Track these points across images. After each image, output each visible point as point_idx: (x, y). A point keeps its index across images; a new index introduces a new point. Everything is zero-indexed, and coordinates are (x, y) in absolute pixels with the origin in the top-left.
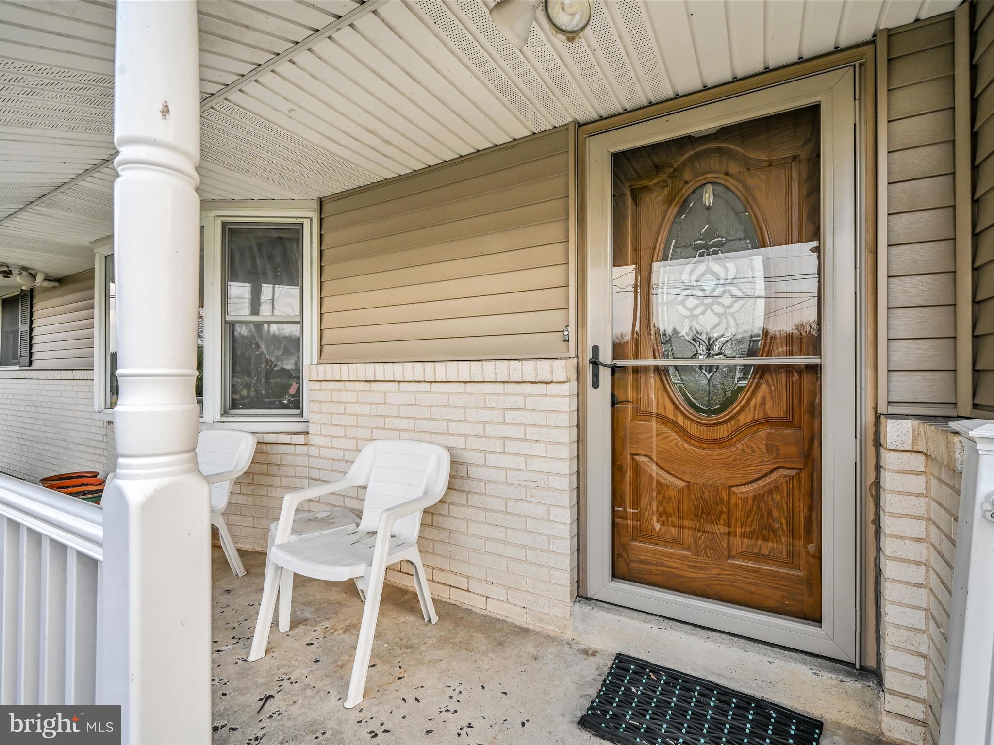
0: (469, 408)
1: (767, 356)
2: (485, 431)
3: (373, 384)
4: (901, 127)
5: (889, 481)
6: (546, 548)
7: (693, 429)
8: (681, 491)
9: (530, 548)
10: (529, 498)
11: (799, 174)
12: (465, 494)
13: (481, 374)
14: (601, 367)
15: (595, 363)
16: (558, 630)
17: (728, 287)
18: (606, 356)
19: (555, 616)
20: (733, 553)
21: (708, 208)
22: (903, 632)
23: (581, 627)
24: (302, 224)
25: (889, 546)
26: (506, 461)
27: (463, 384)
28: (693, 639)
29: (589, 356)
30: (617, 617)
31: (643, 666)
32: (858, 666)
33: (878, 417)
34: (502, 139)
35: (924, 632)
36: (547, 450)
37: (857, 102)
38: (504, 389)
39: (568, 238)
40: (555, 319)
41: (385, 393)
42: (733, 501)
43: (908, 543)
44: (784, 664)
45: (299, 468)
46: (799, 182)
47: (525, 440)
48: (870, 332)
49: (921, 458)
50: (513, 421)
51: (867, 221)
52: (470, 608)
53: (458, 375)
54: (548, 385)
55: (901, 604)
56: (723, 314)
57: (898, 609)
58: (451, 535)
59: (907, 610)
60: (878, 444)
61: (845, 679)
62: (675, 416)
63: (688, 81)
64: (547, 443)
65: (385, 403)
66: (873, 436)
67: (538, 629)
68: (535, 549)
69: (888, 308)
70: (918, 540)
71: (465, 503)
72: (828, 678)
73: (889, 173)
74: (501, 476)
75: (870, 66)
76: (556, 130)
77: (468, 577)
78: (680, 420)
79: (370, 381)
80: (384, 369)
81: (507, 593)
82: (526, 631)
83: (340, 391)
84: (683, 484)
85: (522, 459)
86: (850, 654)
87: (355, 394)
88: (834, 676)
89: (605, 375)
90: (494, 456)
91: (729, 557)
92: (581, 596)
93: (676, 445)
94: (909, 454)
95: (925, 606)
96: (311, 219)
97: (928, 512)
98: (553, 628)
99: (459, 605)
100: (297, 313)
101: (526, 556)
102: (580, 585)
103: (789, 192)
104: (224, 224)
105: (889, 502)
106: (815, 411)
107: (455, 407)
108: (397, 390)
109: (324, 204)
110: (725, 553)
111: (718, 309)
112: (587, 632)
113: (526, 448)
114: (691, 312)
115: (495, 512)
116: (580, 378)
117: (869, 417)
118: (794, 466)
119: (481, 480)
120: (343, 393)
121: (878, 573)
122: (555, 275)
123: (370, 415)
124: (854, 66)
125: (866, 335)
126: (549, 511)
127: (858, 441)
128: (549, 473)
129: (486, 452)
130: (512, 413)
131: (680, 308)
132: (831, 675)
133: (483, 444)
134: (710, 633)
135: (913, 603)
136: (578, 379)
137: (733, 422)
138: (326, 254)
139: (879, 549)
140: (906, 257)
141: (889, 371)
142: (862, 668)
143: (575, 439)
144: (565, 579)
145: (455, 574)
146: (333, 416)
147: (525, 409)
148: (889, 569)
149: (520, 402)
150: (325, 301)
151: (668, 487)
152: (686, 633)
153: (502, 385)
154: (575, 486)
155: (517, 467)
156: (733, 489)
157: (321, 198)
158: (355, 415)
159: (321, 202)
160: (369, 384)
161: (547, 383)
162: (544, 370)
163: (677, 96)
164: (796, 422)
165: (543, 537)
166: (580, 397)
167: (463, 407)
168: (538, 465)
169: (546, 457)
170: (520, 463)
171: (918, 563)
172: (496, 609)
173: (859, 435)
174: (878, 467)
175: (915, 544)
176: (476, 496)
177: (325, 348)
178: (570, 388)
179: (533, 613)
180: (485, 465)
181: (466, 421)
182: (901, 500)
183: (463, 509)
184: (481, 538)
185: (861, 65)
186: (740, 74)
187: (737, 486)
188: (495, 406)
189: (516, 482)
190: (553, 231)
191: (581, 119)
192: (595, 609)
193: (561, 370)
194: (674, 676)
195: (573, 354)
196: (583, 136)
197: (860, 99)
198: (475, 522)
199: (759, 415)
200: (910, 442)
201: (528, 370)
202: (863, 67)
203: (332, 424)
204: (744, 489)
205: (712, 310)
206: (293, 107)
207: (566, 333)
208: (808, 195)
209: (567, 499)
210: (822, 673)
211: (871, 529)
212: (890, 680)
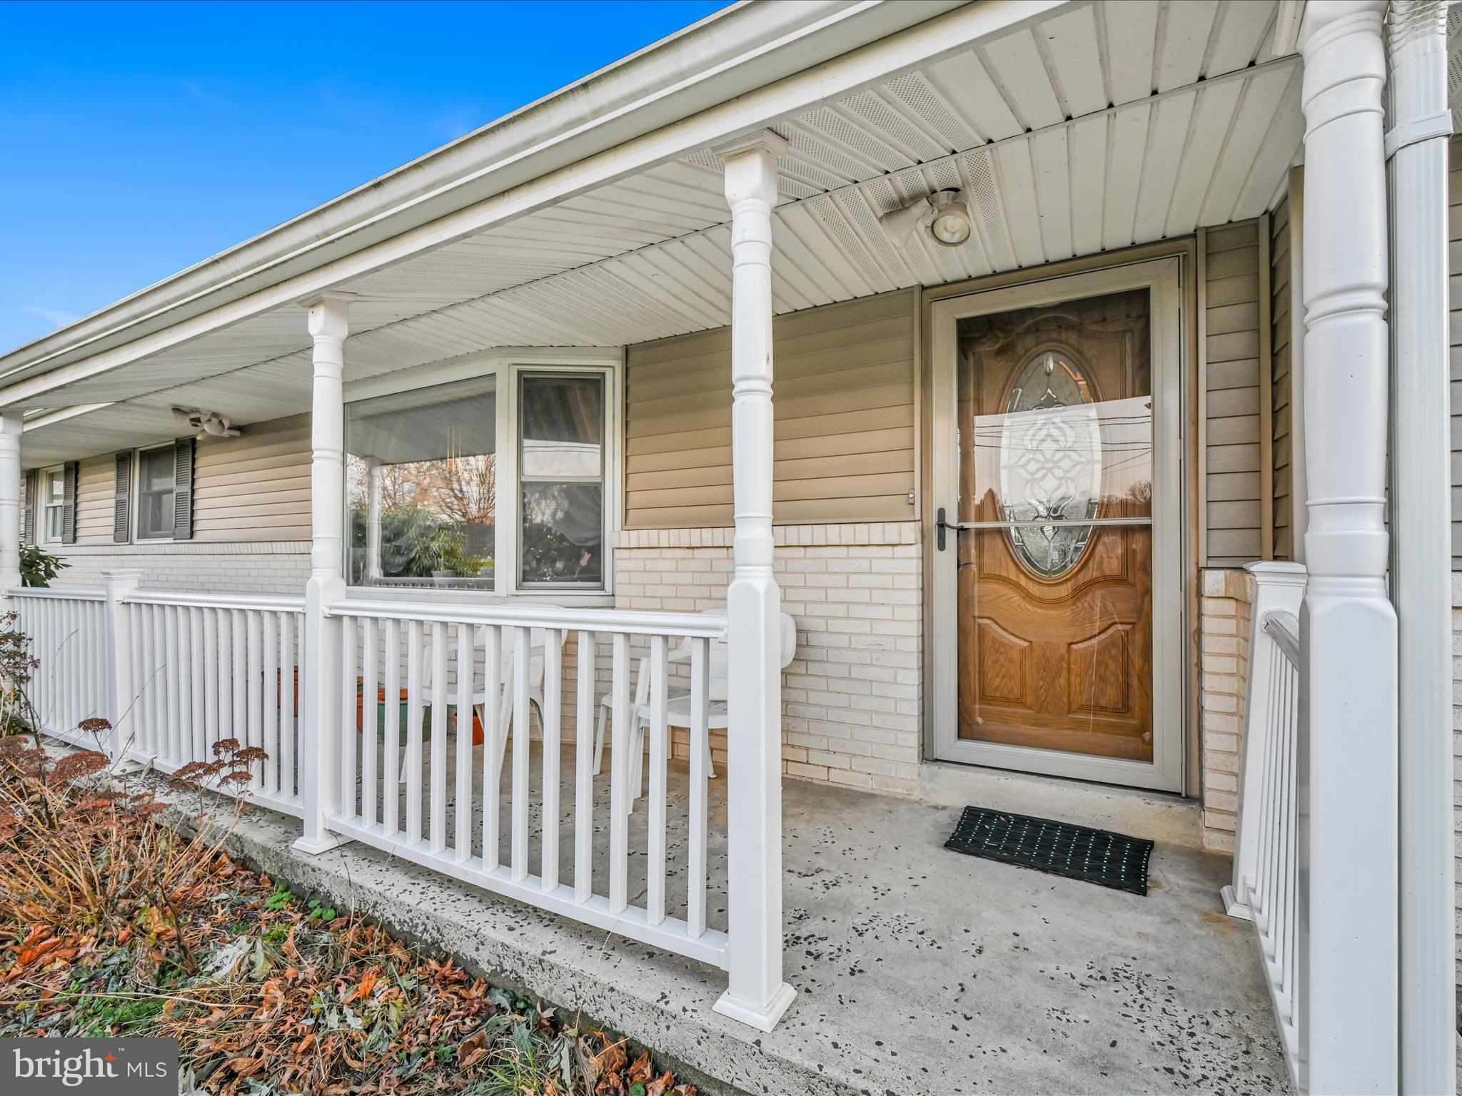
0: (809, 573)
1: (1104, 517)
2: (826, 597)
3: (696, 551)
4: (1218, 313)
5: (1209, 625)
6: (893, 711)
7: (1035, 590)
8: (1023, 651)
9: (876, 712)
10: (875, 662)
11: (1132, 347)
12: (805, 663)
13: (824, 537)
14: (947, 529)
15: (942, 526)
16: (906, 792)
17: (1067, 452)
18: (952, 519)
19: (902, 779)
20: (1074, 707)
21: (1048, 374)
22: (1219, 756)
23: (928, 787)
24: (603, 374)
25: (1208, 682)
26: (846, 626)
27: (803, 549)
28: (1039, 785)
29: (935, 520)
30: (965, 773)
31: (991, 814)
32: (1184, 795)
33: (1199, 571)
34: (842, 296)
35: (1236, 754)
36: (893, 612)
37: (1181, 289)
38: (848, 553)
39: (913, 400)
40: (899, 482)
41: (711, 561)
42: (1073, 659)
43: (1223, 677)
44: (1120, 797)
45: (603, 646)
46: (1132, 354)
47: (871, 603)
48: (1193, 496)
49: (1233, 603)
50: (858, 586)
51: (1190, 395)
52: (810, 780)
53: (799, 539)
54: (895, 548)
55: (1218, 732)
56: (1063, 478)
57: (1216, 736)
58: (789, 706)
59: (1223, 737)
60: (1199, 595)
61: (1173, 805)
62: (1017, 577)
63: (1033, 256)
64: (894, 606)
65: (711, 570)
66: (1195, 588)
67: (884, 794)
68: (881, 713)
69: (1207, 474)
70: (1231, 675)
71: (804, 672)
72: (1159, 804)
73: (1207, 354)
74: (844, 641)
75: (1192, 259)
76: (900, 292)
77: (807, 749)
78: (1023, 581)
79: (693, 548)
80: (713, 534)
81: (850, 761)
82: (873, 796)
83: (655, 559)
84: (1026, 644)
85: (867, 624)
86: (1178, 786)
87: (674, 562)
88: (1163, 803)
89: (951, 537)
90: (837, 622)
91: (1069, 713)
92: (927, 756)
93: (1018, 605)
94: (1222, 601)
95: (1236, 732)
96: (613, 368)
97: (1238, 650)
98: (900, 791)
99: (798, 778)
100: (598, 473)
101: (872, 721)
102: (925, 748)
103: (1123, 363)
104: (520, 373)
105: (1209, 644)
106: (1147, 569)
107: (793, 573)
108: (726, 556)
109: (630, 351)
110: (1066, 708)
111: (1059, 473)
112: (935, 791)
113: (872, 612)
114: (1032, 476)
115: (838, 678)
116: (925, 541)
117: (1192, 571)
118: (1129, 620)
119: (822, 647)
120: (660, 561)
121: (1201, 709)
122: (897, 437)
123: (694, 585)
124: (1179, 256)
125: (1190, 498)
126: (896, 673)
127: (1183, 593)
128: (896, 636)
129: (827, 618)
130: (855, 576)
131: (1022, 471)
132: (1161, 803)
133: (825, 610)
134: (1053, 780)
135: (1227, 730)
136: (922, 542)
137: (1073, 581)
138: (632, 407)
139: (1201, 688)
140: (1224, 428)
141: (1208, 529)
142: (1187, 797)
143: (921, 602)
144: (912, 741)
145: (793, 746)
146: (647, 587)
147: (870, 573)
148: (1209, 702)
149: (864, 565)
150: (631, 460)
151: (1011, 647)
152: (1032, 781)
153: (845, 548)
154: (921, 649)
155: (861, 632)
156: (1073, 646)
157: (627, 346)
158: (674, 585)
159: (627, 350)
160: (691, 550)
161: (893, 545)
162: (893, 532)
163: (1020, 268)
164: (1130, 580)
165: (890, 701)
166: (926, 560)
167: (802, 573)
168: (883, 628)
169: (893, 620)
170: (866, 626)
171: (1231, 695)
172: (838, 778)
173: (1184, 588)
174: (1200, 615)
175: (1228, 678)
176: (817, 664)
177: (631, 512)
178: (915, 551)
179: (879, 778)
180: (827, 631)
181: (805, 586)
182: (1217, 641)
183: (801, 679)
184: (822, 706)
185: (1184, 256)
186: (1079, 253)
187: (1076, 643)
188: (838, 570)
189: (860, 646)
190: (898, 393)
191: (926, 282)
192: (942, 767)
193: (910, 532)
194: (1020, 820)
195: (918, 517)
196: (926, 299)
197: (1184, 287)
198: (814, 690)
199: (1096, 574)
200: (1224, 590)
201: (875, 533)
202: (1186, 259)
203: (645, 596)
204: (1081, 646)
205: (1052, 473)
206: (657, 271)
207: (911, 496)
208: (1141, 367)
209: (914, 661)
210: (1154, 802)
211: (1195, 670)
212: (1210, 800)
